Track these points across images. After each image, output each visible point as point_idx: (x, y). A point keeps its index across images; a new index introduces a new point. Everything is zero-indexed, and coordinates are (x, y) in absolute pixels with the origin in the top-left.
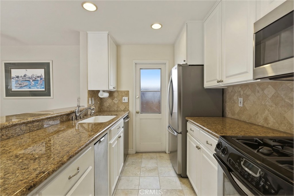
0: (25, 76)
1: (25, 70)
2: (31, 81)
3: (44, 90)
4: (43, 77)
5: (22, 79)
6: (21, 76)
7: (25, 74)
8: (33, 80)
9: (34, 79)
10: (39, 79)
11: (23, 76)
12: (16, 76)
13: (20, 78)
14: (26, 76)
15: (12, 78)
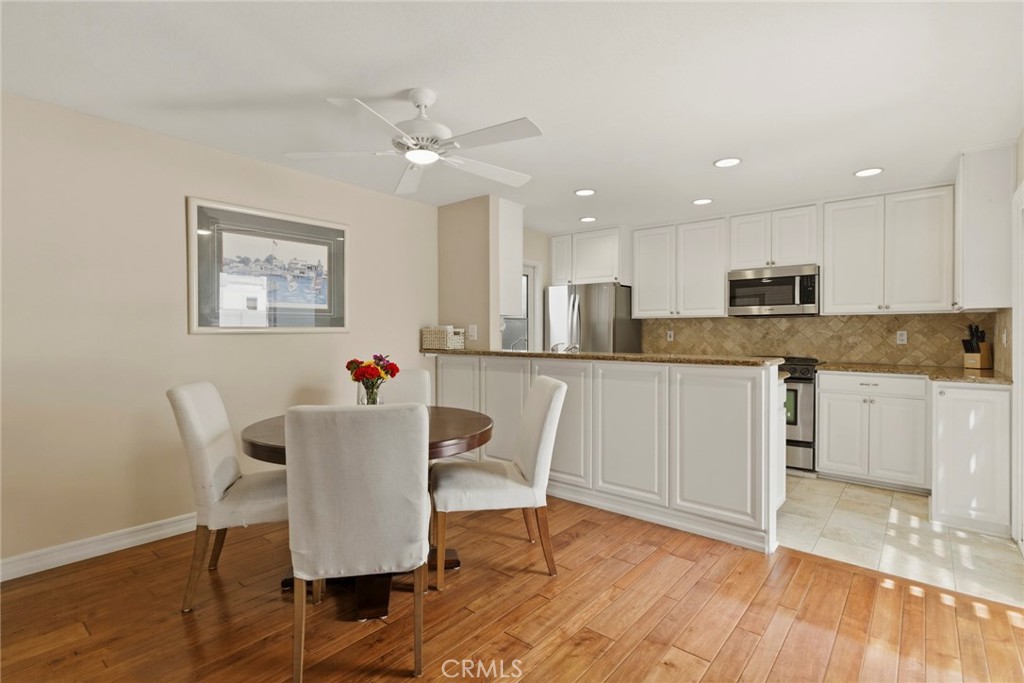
0: (269, 260)
1: (270, 241)
2: (289, 278)
3: (325, 307)
4: (325, 268)
5: (259, 268)
6: (257, 260)
7: (268, 255)
8: (294, 276)
9: (297, 272)
10: (312, 274)
11: (263, 259)
12: (239, 257)
13: (252, 265)
14: (274, 262)
15: (224, 261)
